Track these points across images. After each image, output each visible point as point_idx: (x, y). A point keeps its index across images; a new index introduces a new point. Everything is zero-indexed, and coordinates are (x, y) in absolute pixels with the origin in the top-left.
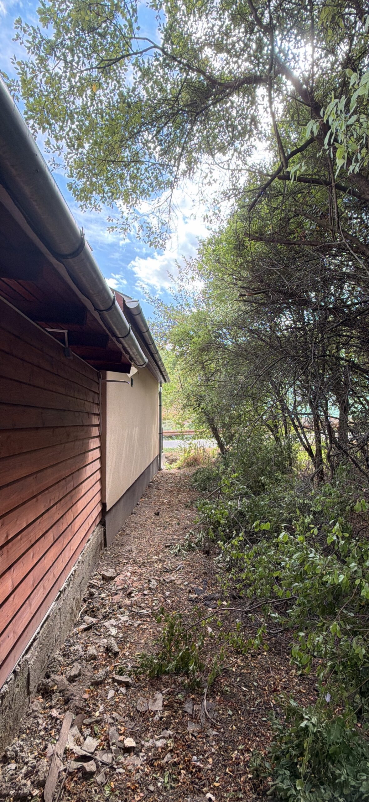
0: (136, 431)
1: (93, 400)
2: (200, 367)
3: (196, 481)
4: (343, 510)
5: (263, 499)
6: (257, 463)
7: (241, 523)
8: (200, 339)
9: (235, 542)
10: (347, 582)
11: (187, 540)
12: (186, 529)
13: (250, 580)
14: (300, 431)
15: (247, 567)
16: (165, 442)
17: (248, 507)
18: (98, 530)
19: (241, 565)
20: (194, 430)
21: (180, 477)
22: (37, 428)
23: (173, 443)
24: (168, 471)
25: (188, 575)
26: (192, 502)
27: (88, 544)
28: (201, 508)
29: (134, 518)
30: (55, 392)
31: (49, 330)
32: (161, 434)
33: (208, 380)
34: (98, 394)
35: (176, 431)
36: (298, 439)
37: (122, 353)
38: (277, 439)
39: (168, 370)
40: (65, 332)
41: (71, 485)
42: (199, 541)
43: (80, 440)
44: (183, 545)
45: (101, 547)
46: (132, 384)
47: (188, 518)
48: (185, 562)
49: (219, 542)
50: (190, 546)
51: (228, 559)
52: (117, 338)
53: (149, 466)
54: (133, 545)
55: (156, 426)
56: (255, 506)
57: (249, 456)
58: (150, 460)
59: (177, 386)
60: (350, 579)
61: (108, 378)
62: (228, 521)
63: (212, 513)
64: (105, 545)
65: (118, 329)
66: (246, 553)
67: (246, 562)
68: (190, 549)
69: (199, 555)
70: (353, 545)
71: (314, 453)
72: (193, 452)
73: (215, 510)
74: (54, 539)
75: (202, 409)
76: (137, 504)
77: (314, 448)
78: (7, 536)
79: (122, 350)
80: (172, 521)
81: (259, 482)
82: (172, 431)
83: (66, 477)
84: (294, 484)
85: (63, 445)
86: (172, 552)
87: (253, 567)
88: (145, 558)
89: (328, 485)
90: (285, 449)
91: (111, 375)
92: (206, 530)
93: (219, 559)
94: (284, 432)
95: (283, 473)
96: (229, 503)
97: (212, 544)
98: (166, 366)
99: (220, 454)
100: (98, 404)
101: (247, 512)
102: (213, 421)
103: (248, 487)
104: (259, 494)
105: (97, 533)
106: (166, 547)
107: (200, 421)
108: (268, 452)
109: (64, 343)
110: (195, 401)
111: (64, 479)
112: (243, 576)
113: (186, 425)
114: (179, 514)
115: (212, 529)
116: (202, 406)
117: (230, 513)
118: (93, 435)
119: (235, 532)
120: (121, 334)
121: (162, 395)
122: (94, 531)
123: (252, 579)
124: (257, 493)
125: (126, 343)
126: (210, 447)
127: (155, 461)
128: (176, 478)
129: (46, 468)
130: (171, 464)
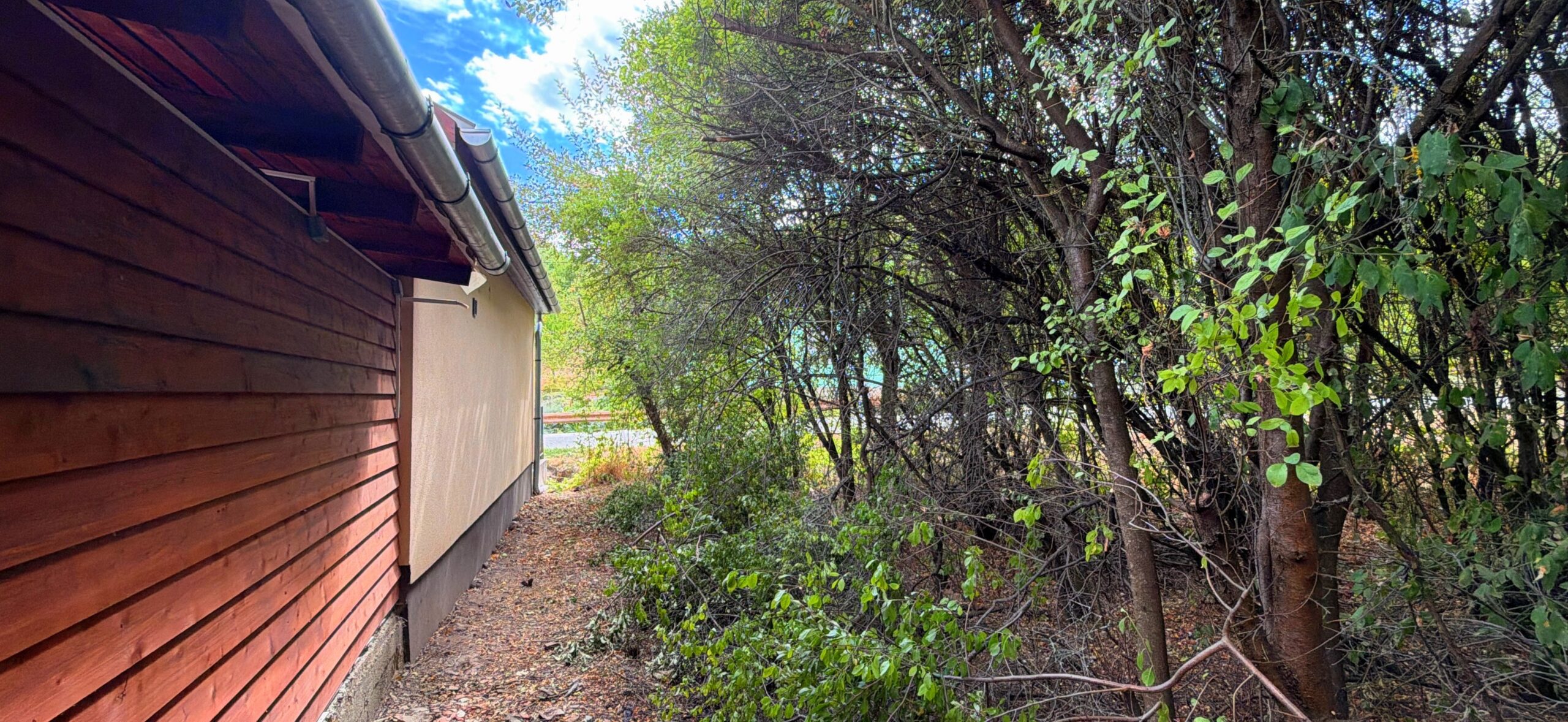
0: (483, 411)
1: (381, 339)
2: (625, 281)
3: (612, 512)
4: (887, 549)
5: (745, 540)
6: (735, 471)
7: (702, 588)
8: (624, 226)
9: (690, 625)
10: (894, 674)
11: (591, 630)
12: (589, 609)
13: (716, 697)
14: (814, 408)
15: (711, 672)
16: (547, 436)
17: (715, 556)
18: (389, 627)
19: (699, 669)
20: (609, 412)
21: (579, 506)
22: (230, 396)
23: (566, 438)
24: (554, 496)
25: (593, 701)
26: (603, 556)
27: (363, 658)
28: (622, 564)
29: (476, 595)
30: (280, 314)
31: (269, 172)
32: (538, 419)
33: (639, 310)
34: (393, 328)
35: (572, 414)
36: (811, 425)
37: (449, 238)
38: (771, 425)
39: (556, 288)
40: (310, 180)
41: (320, 529)
42: (616, 632)
43: (344, 426)
44: (582, 643)
45: (396, 662)
46: (474, 311)
47: (595, 588)
48: (586, 676)
49: (657, 628)
50: (597, 642)
51: (675, 661)
52: (439, 203)
53: (512, 485)
54: (472, 651)
55: (528, 402)
56: (729, 554)
57: (718, 458)
58: (513, 472)
59: (576, 321)
60: (899, 670)
61: (417, 294)
62: (676, 587)
63: (644, 573)
64: (407, 658)
65: (439, 182)
66: (710, 644)
67: (710, 663)
68: (598, 647)
69: (616, 660)
70: (906, 606)
71: (839, 450)
72: (606, 457)
73: (650, 566)
74: (272, 651)
75: (627, 367)
76: (484, 567)
77: (838, 442)
78: (139, 651)
79: (450, 231)
80: (561, 596)
81: (737, 508)
82: (564, 413)
83: (309, 509)
84: (803, 507)
85: (301, 437)
86: (558, 659)
87: (724, 670)
88: (500, 677)
89: (865, 506)
90: (786, 443)
91: (423, 287)
92: (631, 608)
93: (656, 663)
94: (785, 414)
95: (782, 488)
96: (679, 551)
97: (642, 636)
98: (550, 278)
99: (662, 457)
100: (393, 351)
101: (714, 565)
102: (649, 392)
103: (715, 518)
104: (737, 530)
105: (387, 633)
106: (547, 649)
107: (622, 392)
108: (756, 450)
109: (307, 206)
110: (613, 352)
111: (302, 513)
112: (704, 690)
113: (594, 400)
114: (577, 581)
115: (644, 604)
116: (626, 362)
117: (680, 571)
118: (379, 417)
119: (688, 607)
120: (447, 194)
121: (542, 339)
122: (379, 629)
123: (721, 693)
124: (733, 529)
125: (460, 215)
126: (641, 444)
127: (526, 476)
128: (569, 509)
129: (253, 489)
130: (560, 480)
